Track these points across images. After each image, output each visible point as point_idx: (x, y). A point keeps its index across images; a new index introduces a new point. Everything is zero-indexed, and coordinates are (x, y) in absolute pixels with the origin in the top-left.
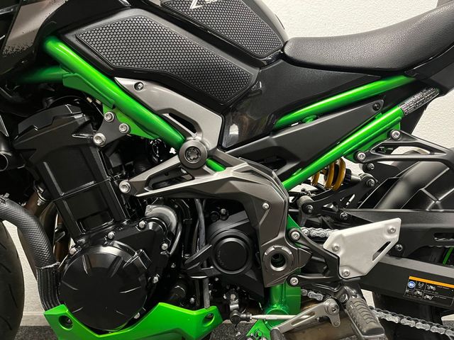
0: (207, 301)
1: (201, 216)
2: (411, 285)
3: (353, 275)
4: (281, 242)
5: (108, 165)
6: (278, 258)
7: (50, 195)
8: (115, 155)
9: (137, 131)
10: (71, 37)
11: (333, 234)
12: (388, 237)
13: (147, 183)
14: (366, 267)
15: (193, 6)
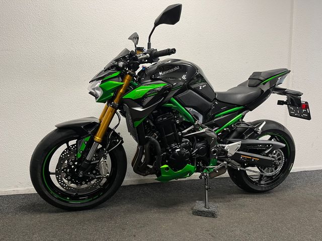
2: (241, 157)
9: (186, 120)
11: (227, 145)
12: (238, 146)
15: (200, 88)
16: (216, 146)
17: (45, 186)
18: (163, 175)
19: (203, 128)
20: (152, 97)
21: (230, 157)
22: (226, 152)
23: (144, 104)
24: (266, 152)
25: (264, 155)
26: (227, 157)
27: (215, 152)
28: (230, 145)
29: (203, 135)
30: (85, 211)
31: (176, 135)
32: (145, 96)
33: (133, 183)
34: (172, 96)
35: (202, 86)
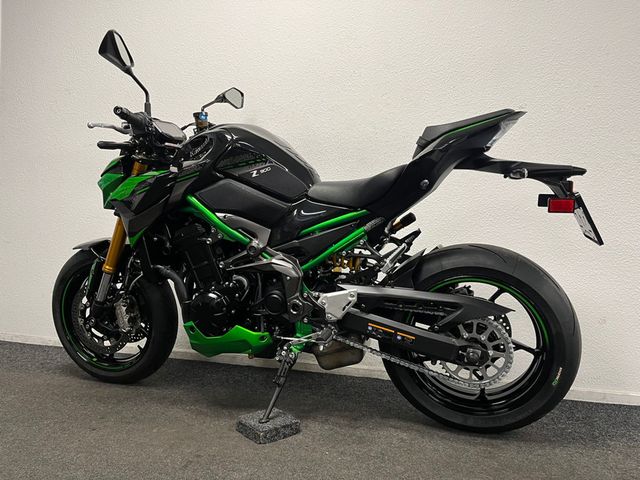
0: (262, 329)
1: (260, 284)
2: (370, 328)
3: (334, 318)
4: (297, 298)
5: (214, 253)
6: (295, 307)
7: (188, 267)
8: (219, 248)
9: (226, 238)
10: (197, 194)
11: (323, 295)
12: (350, 299)
13: (232, 263)
14: (340, 314)
15: (254, 175)
16: (298, 294)
19: (270, 256)
21: (333, 323)
22: (322, 310)
24: (442, 322)
26: (326, 323)
29: (268, 269)
31: (213, 267)
32: (133, 194)
34: (182, 190)
35: (258, 170)
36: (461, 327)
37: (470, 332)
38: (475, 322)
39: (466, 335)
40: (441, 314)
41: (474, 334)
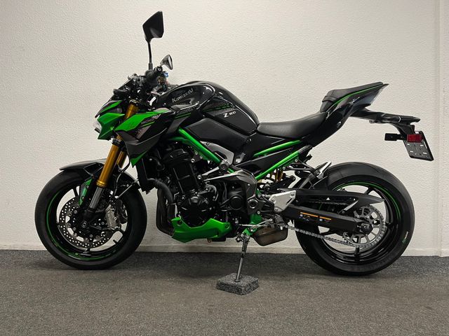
0: (227, 220)
1: (226, 189)
2: (301, 215)
3: (279, 210)
4: (254, 198)
9: (205, 159)
10: (187, 128)
11: (272, 196)
12: (291, 197)
13: (207, 176)
14: (284, 207)
15: (225, 116)
16: (254, 196)
17: (50, 237)
18: (176, 231)
19: (235, 171)
20: (148, 127)
21: (279, 213)
22: (272, 205)
23: (139, 136)
24: (346, 209)
25: (341, 214)
26: (274, 213)
27: (253, 203)
28: (277, 195)
29: (234, 179)
30: (95, 271)
31: (193, 179)
32: (140, 126)
33: (182, 250)
34: (177, 125)
35: (228, 113)
36: (355, 212)
37: (360, 214)
38: (363, 208)
39: (358, 216)
40: (344, 204)
41: (362, 216)
